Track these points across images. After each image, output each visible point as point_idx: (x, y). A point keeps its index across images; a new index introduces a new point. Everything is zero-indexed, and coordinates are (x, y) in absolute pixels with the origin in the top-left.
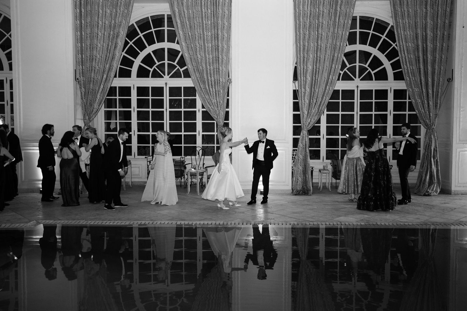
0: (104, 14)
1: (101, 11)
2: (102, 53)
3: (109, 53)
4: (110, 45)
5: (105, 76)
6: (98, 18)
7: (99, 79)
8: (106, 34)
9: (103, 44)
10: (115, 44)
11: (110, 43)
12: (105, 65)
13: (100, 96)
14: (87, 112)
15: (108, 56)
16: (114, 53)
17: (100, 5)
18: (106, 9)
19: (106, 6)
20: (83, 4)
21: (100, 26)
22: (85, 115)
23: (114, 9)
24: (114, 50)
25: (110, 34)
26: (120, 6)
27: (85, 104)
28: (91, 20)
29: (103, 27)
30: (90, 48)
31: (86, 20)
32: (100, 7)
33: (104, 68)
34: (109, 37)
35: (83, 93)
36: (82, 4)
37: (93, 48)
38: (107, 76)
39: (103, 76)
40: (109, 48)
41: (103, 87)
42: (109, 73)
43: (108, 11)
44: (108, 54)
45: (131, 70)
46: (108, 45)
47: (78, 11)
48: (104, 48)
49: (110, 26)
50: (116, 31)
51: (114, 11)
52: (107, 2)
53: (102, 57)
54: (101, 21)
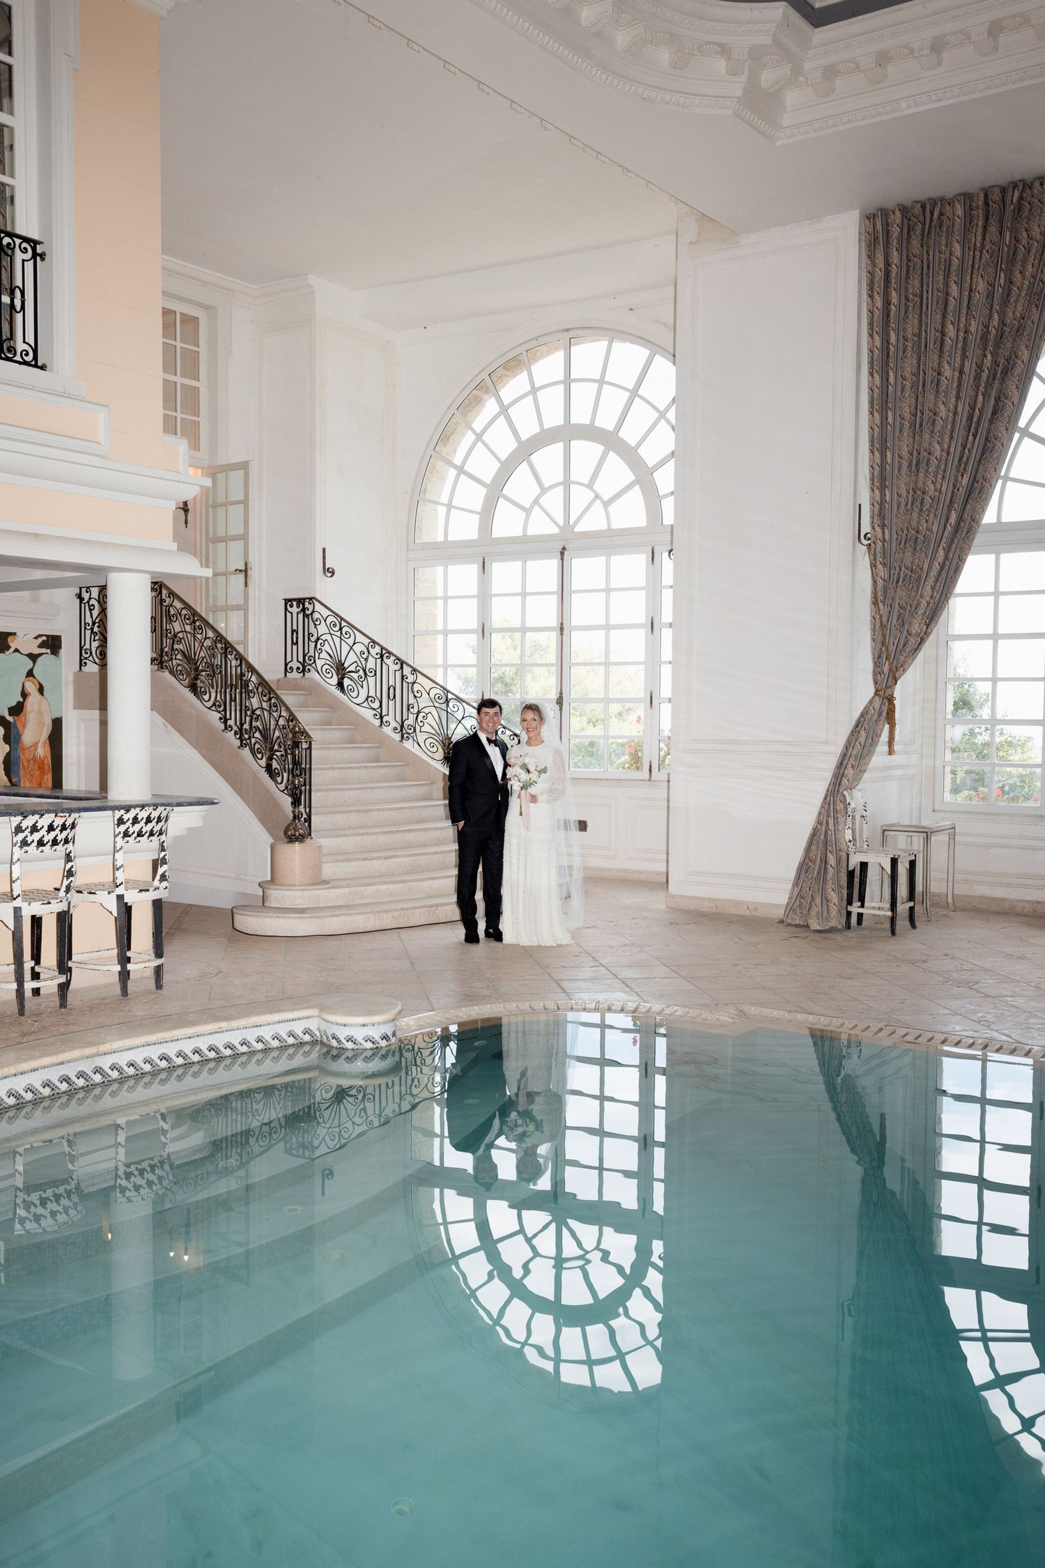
0: (966, 298)
1: (954, 290)
2: (951, 438)
3: (975, 436)
4: (979, 405)
5: (953, 519)
6: (944, 316)
7: (935, 529)
8: (966, 369)
9: (956, 407)
10: (998, 399)
11: (980, 397)
12: (956, 479)
13: (933, 589)
14: (887, 649)
15: (969, 446)
16: (989, 431)
17: (954, 267)
18: (974, 280)
19: (973, 267)
20: (897, 273)
21: (948, 342)
22: (879, 657)
23: (1002, 275)
24: (991, 421)
25: (980, 367)
26: (1025, 261)
27: (885, 619)
28: (921, 326)
29: (960, 345)
30: (913, 425)
31: (905, 330)
32: (953, 277)
33: (953, 492)
34: (977, 377)
35: (880, 587)
36: (894, 275)
37: (921, 425)
38: (960, 519)
39: (947, 519)
40: (975, 419)
41: (946, 558)
42: (969, 506)
43: (981, 286)
44: (971, 438)
46: (973, 408)
47: (879, 301)
48: (958, 418)
49: (985, 338)
50: (1004, 352)
51: (1002, 282)
52: (978, 253)
53: (948, 453)
54: (956, 324)
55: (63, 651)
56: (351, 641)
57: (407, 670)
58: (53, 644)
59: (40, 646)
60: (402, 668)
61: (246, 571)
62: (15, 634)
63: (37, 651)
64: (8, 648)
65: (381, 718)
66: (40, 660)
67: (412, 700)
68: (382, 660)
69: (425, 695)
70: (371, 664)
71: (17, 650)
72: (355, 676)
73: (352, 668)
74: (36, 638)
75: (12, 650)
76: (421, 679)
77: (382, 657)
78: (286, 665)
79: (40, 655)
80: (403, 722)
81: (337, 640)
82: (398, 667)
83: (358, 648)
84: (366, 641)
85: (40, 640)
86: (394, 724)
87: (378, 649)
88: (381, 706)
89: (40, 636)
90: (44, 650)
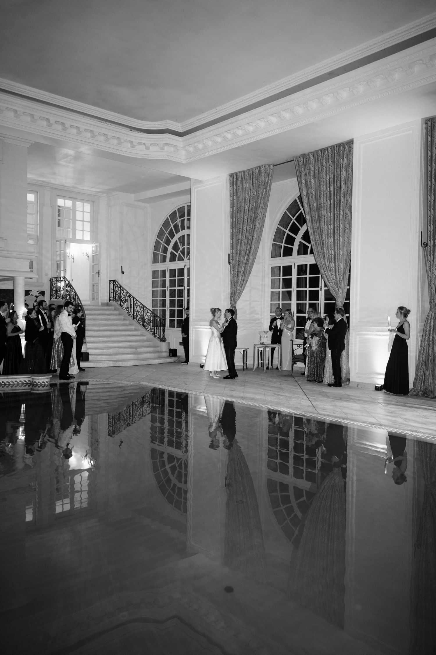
36: (234, 191)
45: (293, 248)
55: (46, 295)
56: (123, 292)
57: (135, 300)
58: (43, 293)
59: (39, 294)
60: (133, 299)
61: (98, 273)
62: (31, 291)
63: (38, 295)
64: (29, 294)
65: (129, 313)
66: (39, 297)
67: (136, 308)
68: (129, 297)
69: (138, 307)
70: (127, 298)
71: (32, 295)
72: (123, 301)
73: (123, 299)
74: (38, 292)
75: (30, 295)
76: (138, 302)
77: (129, 296)
78: (110, 298)
79: (39, 296)
80: (134, 314)
81: (120, 291)
82: (132, 299)
83: (124, 294)
84: (126, 292)
85: (39, 292)
86: (132, 315)
87: (128, 294)
88: (129, 310)
89: (39, 291)
90: (40, 295)
